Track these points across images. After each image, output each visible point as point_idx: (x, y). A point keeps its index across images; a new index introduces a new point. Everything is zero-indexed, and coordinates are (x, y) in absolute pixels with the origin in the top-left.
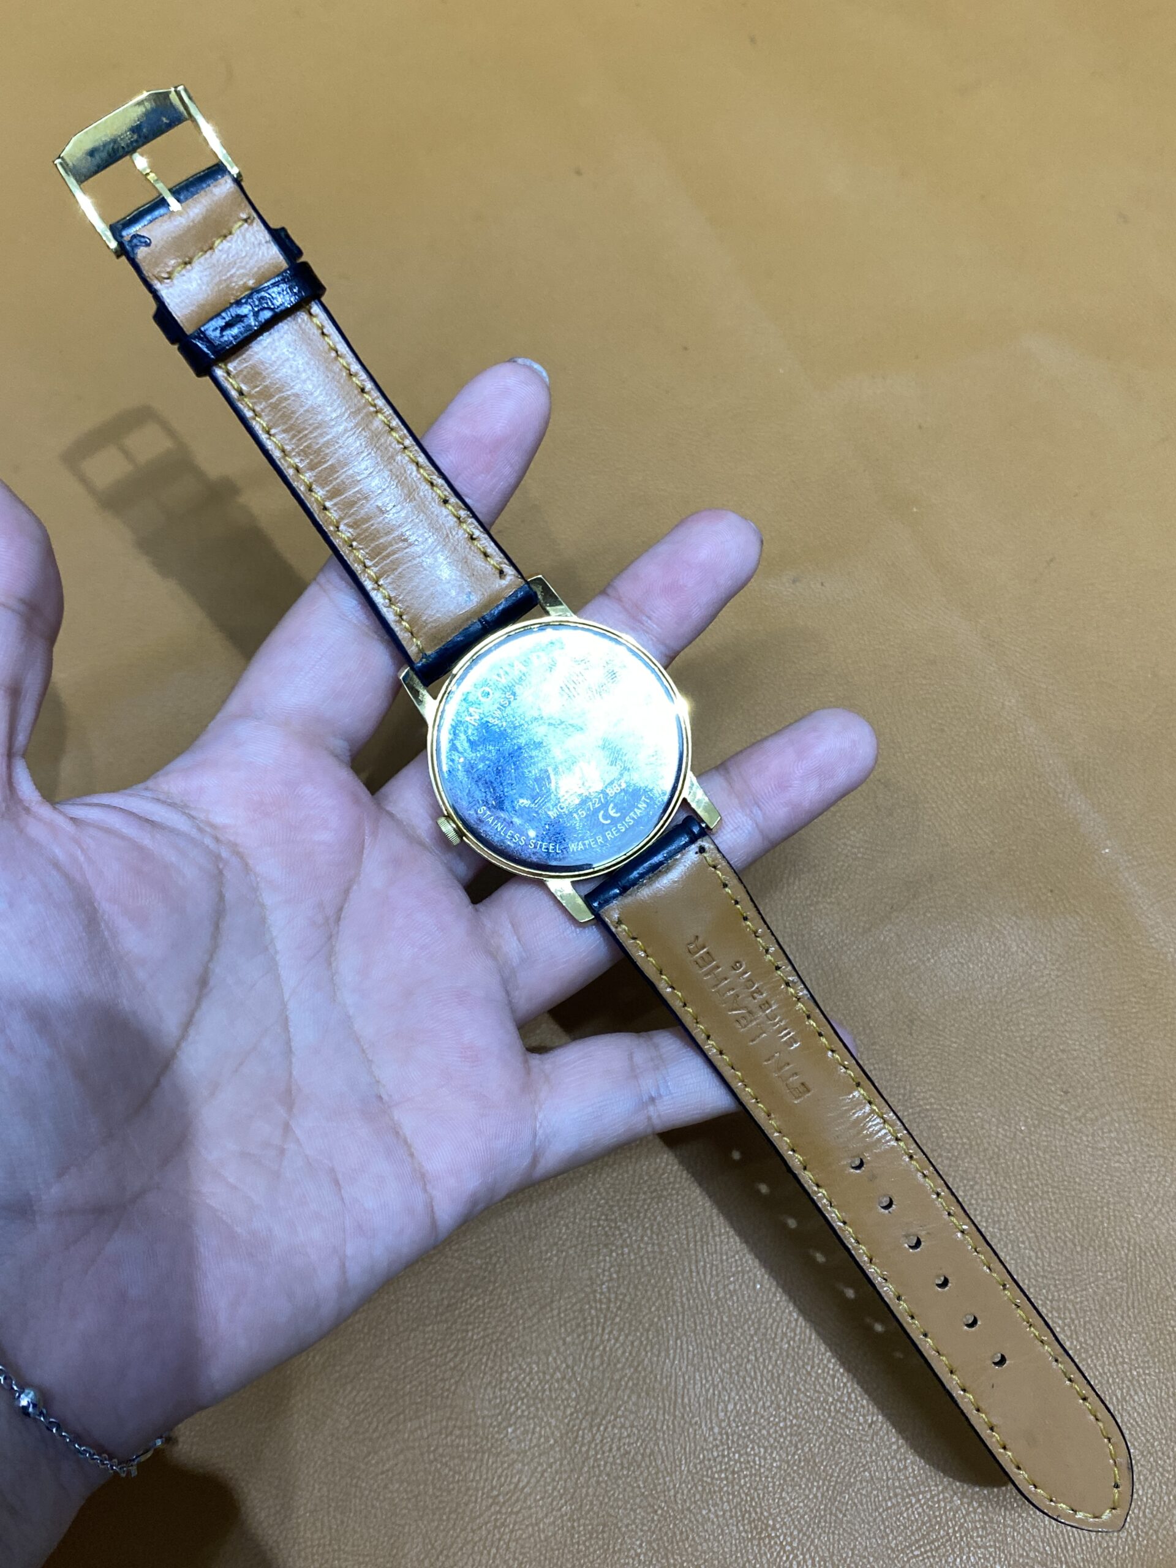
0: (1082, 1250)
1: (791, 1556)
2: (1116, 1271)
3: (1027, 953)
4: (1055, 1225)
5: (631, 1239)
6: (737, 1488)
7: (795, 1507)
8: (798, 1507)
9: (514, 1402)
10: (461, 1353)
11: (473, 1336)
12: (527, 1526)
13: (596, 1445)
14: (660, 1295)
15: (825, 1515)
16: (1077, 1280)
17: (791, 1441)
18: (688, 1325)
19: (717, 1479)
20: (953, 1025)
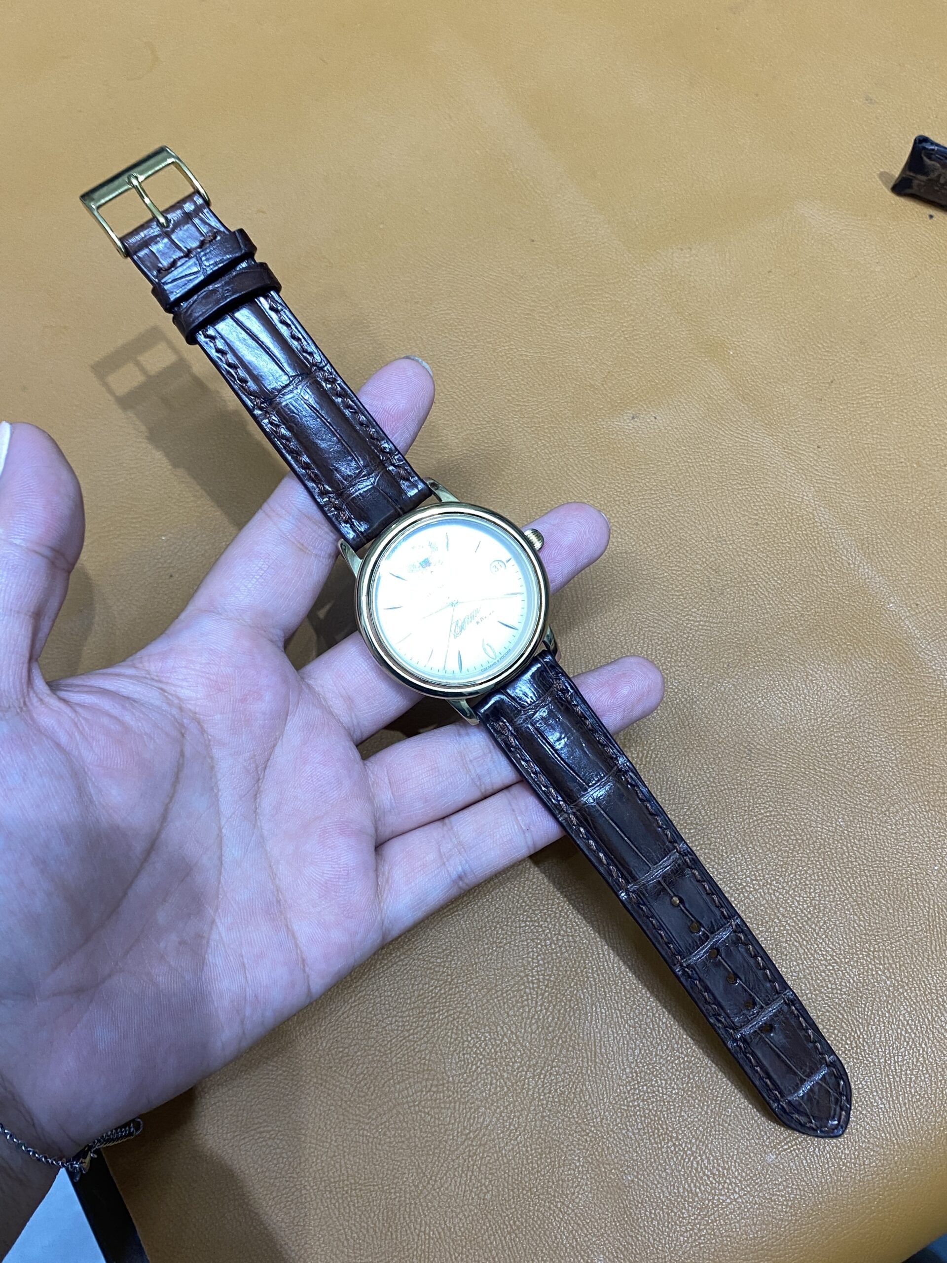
0: (894, 912)
1: (692, 1158)
2: (921, 925)
3: (835, 690)
4: (872, 895)
5: (551, 934)
6: (647, 1111)
7: (692, 1122)
8: (693, 1121)
9: (474, 1063)
10: (432, 1030)
11: (439, 1016)
12: (493, 1154)
13: (539, 1090)
14: (577, 974)
15: (715, 1126)
16: (891, 935)
17: (684, 1074)
18: (600, 995)
19: (631, 1107)
20: (783, 750)
